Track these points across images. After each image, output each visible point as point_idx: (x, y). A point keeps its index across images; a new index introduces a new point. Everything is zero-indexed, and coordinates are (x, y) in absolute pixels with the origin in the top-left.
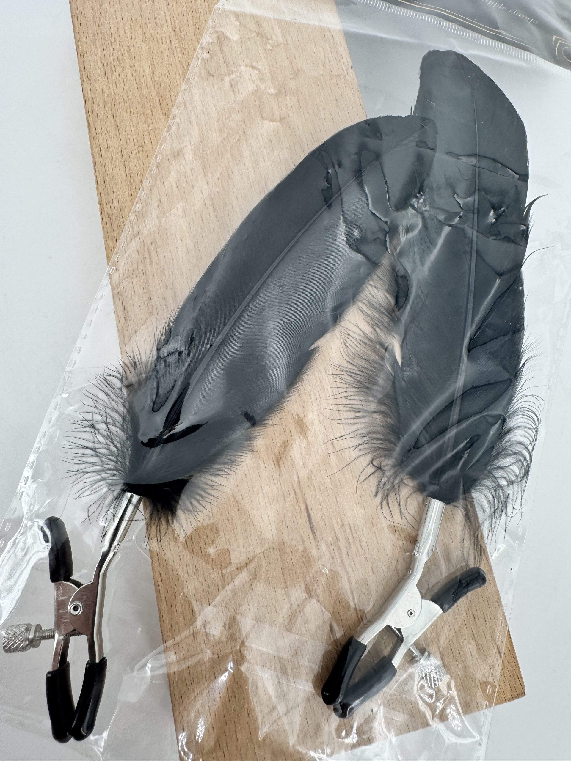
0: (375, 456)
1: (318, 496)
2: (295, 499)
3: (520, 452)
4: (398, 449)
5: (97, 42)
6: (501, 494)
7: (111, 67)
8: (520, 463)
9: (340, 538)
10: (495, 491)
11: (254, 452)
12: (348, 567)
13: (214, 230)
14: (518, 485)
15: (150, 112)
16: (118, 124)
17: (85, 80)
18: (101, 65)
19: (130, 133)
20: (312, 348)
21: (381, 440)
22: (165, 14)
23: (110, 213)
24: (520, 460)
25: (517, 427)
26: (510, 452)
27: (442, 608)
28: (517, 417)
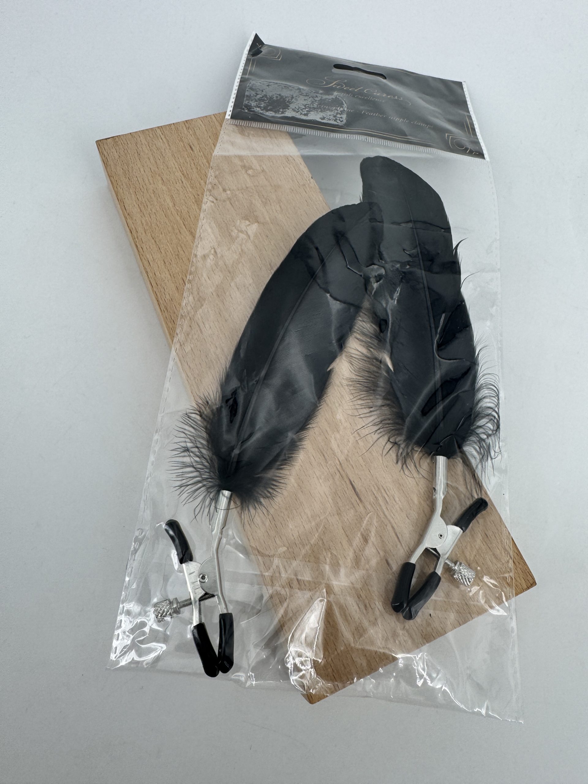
0: (390, 436)
1: (356, 472)
2: (340, 476)
3: (490, 413)
4: (405, 429)
5: (131, 190)
6: (484, 445)
7: (144, 206)
8: (492, 421)
9: (379, 498)
10: (480, 443)
11: (304, 450)
12: (389, 517)
13: (241, 303)
14: (494, 436)
15: (178, 231)
16: (158, 243)
17: (128, 217)
18: (137, 206)
19: (167, 247)
20: (329, 369)
21: (392, 424)
22: (174, 164)
23: (166, 304)
24: (492, 419)
25: (484, 398)
26: (483, 415)
27: (462, 529)
28: (483, 390)
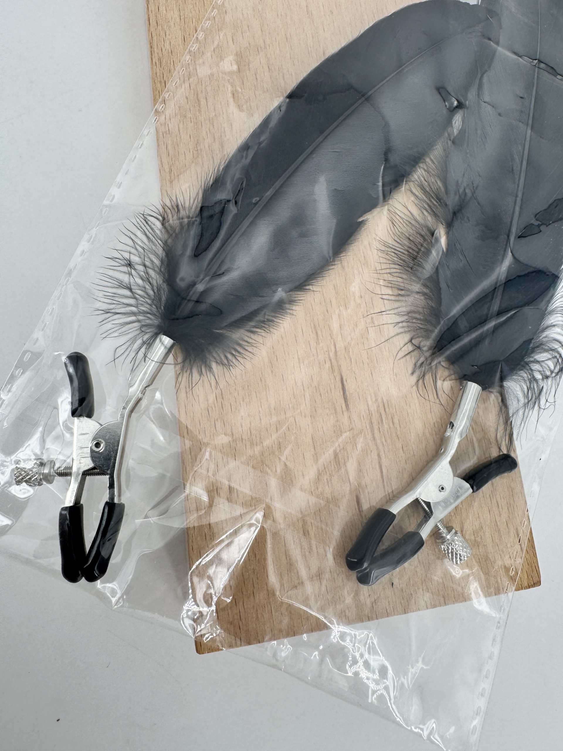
0: (414, 335)
1: (354, 369)
2: (331, 368)
3: (556, 349)
6: (535, 387)
8: (556, 360)
9: (373, 412)
10: (530, 383)
11: (293, 317)
12: (379, 442)
13: (267, 90)
14: (552, 380)
20: (360, 220)
21: (422, 320)
24: (556, 357)
25: (554, 326)
26: (546, 348)
27: (472, 488)
28: (555, 315)
